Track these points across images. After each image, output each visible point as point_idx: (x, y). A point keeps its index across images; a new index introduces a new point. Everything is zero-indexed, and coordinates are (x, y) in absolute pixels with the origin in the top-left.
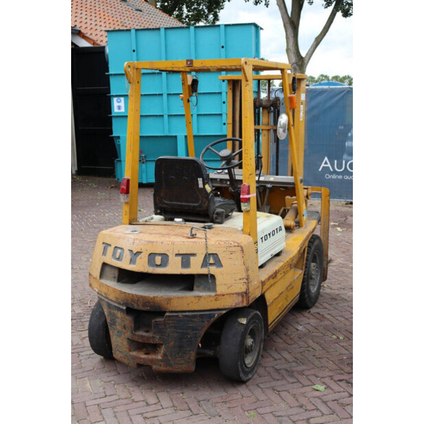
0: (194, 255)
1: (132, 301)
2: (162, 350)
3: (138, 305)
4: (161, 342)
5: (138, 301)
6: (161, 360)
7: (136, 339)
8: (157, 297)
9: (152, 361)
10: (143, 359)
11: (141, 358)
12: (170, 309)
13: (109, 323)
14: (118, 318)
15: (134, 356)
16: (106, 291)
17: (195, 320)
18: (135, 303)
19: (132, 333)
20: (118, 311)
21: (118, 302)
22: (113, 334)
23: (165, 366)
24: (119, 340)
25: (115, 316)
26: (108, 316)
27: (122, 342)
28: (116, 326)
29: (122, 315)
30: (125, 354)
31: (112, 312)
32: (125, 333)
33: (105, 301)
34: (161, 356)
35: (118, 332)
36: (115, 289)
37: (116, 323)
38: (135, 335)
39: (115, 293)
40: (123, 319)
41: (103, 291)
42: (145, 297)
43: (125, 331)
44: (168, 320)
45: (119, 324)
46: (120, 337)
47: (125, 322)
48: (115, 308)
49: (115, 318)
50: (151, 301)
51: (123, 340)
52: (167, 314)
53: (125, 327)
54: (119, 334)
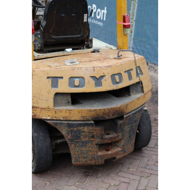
0: (132, 70)
1: (104, 114)
2: (122, 143)
3: (109, 116)
4: (122, 138)
5: (109, 113)
6: (121, 151)
7: (106, 142)
8: (121, 106)
9: (116, 153)
10: (111, 154)
11: (109, 155)
12: (128, 112)
13: (69, 139)
14: (84, 132)
15: (103, 155)
16: (67, 115)
17: (137, 115)
18: (107, 115)
19: (102, 138)
20: (84, 126)
21: (85, 119)
22: (75, 147)
23: (123, 154)
24: (84, 149)
25: (79, 132)
26: (68, 134)
27: (88, 149)
28: (80, 139)
29: (90, 128)
30: (92, 157)
31: (75, 129)
32: (93, 141)
33: (64, 124)
34: (121, 148)
35: (83, 143)
36: (82, 110)
37: (80, 137)
38: (105, 139)
39: (80, 113)
40: (90, 131)
41: (60, 116)
42: (115, 108)
43: (93, 139)
44: (126, 120)
45: (85, 136)
46: (86, 146)
47: (93, 132)
48: (80, 125)
49: (79, 134)
50: (118, 110)
51: (89, 147)
52: (125, 116)
53: (93, 137)
54: (84, 144)
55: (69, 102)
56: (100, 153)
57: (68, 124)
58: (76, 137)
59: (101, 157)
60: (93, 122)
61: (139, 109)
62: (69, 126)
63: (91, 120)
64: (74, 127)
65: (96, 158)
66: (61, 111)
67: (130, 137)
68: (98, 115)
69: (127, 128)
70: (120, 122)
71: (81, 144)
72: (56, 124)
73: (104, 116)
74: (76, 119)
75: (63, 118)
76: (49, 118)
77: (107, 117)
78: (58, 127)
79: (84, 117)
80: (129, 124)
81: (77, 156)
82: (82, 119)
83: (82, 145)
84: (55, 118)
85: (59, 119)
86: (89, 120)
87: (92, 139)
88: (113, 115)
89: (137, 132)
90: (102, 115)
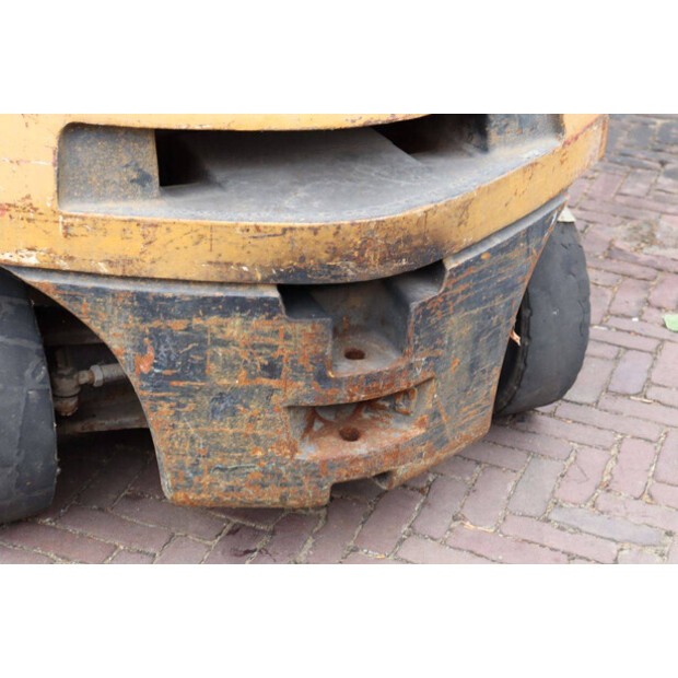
1: (334, 252)
2: (430, 400)
3: (361, 263)
4: (429, 375)
5: (362, 250)
6: (423, 439)
7: (342, 396)
8: (434, 210)
9: (396, 454)
11: (354, 460)
12: (467, 240)
13: (143, 377)
14: (224, 344)
15: (324, 462)
16: (133, 247)
17: (514, 255)
18: (349, 257)
19: (322, 378)
20: (225, 314)
21: (232, 277)
22: (177, 415)
23: (431, 453)
24: (225, 428)
25: (200, 340)
26: (141, 349)
27: (243, 428)
28: (203, 377)
29: (259, 322)
30: (264, 472)
31: (178, 325)
32: (272, 391)
33: (114, 294)
34: (422, 424)
35: (221, 397)
36: (212, 228)
37: (202, 365)
38: (338, 382)
39: (205, 245)
40: (260, 340)
41: (94, 252)
42: (394, 222)
43: (273, 383)
44: (455, 285)
45: (230, 366)
46: (234, 413)
47: (273, 347)
48: (205, 306)
49: (200, 350)
50: (414, 232)
51: (252, 420)
52: (450, 265)
53: (272, 370)
54: (226, 403)
55: (143, 180)
56: (309, 453)
57: (141, 297)
58: (184, 367)
59: (315, 471)
60: (274, 294)
61: (530, 223)
62: (147, 307)
63: (265, 282)
64: (167, 315)
65: (289, 478)
66: (100, 226)
67: (473, 367)
68: (302, 259)
69: (458, 326)
70: (423, 293)
71: (207, 402)
72: (75, 294)
73: (337, 262)
74: (181, 276)
75: (110, 263)
76: (32, 261)
77: (351, 273)
78: (81, 311)
79: (228, 264)
80: (469, 304)
81: (188, 460)
82: (214, 275)
83: (214, 411)
84: (65, 265)
85: (86, 267)
86: (253, 284)
87: (265, 382)
88: (383, 261)
89: (512, 342)
90: (324, 256)
